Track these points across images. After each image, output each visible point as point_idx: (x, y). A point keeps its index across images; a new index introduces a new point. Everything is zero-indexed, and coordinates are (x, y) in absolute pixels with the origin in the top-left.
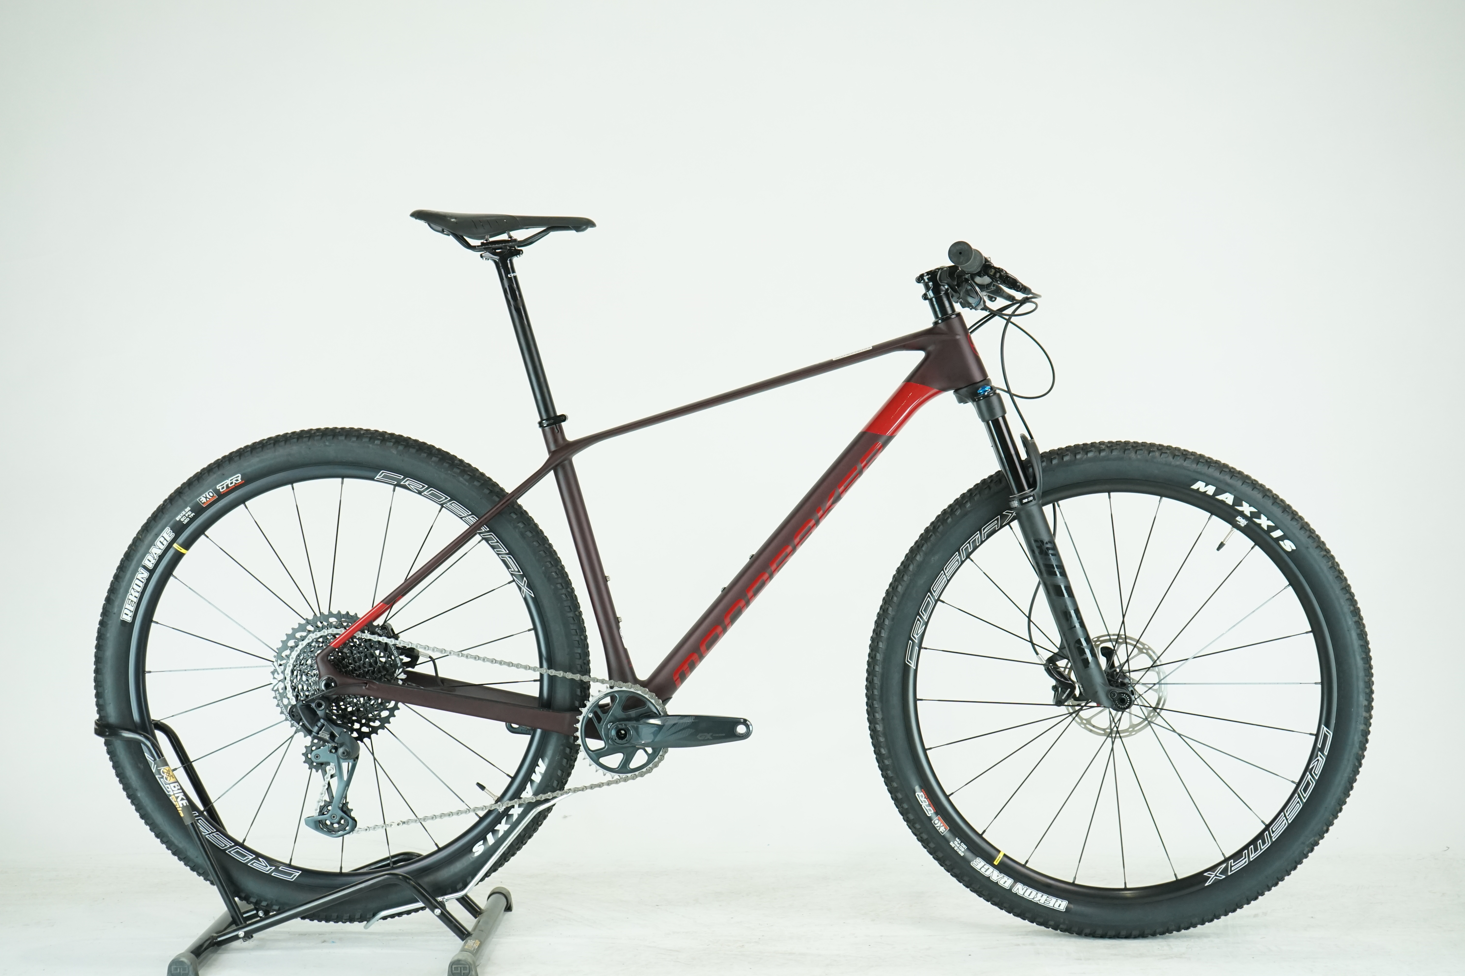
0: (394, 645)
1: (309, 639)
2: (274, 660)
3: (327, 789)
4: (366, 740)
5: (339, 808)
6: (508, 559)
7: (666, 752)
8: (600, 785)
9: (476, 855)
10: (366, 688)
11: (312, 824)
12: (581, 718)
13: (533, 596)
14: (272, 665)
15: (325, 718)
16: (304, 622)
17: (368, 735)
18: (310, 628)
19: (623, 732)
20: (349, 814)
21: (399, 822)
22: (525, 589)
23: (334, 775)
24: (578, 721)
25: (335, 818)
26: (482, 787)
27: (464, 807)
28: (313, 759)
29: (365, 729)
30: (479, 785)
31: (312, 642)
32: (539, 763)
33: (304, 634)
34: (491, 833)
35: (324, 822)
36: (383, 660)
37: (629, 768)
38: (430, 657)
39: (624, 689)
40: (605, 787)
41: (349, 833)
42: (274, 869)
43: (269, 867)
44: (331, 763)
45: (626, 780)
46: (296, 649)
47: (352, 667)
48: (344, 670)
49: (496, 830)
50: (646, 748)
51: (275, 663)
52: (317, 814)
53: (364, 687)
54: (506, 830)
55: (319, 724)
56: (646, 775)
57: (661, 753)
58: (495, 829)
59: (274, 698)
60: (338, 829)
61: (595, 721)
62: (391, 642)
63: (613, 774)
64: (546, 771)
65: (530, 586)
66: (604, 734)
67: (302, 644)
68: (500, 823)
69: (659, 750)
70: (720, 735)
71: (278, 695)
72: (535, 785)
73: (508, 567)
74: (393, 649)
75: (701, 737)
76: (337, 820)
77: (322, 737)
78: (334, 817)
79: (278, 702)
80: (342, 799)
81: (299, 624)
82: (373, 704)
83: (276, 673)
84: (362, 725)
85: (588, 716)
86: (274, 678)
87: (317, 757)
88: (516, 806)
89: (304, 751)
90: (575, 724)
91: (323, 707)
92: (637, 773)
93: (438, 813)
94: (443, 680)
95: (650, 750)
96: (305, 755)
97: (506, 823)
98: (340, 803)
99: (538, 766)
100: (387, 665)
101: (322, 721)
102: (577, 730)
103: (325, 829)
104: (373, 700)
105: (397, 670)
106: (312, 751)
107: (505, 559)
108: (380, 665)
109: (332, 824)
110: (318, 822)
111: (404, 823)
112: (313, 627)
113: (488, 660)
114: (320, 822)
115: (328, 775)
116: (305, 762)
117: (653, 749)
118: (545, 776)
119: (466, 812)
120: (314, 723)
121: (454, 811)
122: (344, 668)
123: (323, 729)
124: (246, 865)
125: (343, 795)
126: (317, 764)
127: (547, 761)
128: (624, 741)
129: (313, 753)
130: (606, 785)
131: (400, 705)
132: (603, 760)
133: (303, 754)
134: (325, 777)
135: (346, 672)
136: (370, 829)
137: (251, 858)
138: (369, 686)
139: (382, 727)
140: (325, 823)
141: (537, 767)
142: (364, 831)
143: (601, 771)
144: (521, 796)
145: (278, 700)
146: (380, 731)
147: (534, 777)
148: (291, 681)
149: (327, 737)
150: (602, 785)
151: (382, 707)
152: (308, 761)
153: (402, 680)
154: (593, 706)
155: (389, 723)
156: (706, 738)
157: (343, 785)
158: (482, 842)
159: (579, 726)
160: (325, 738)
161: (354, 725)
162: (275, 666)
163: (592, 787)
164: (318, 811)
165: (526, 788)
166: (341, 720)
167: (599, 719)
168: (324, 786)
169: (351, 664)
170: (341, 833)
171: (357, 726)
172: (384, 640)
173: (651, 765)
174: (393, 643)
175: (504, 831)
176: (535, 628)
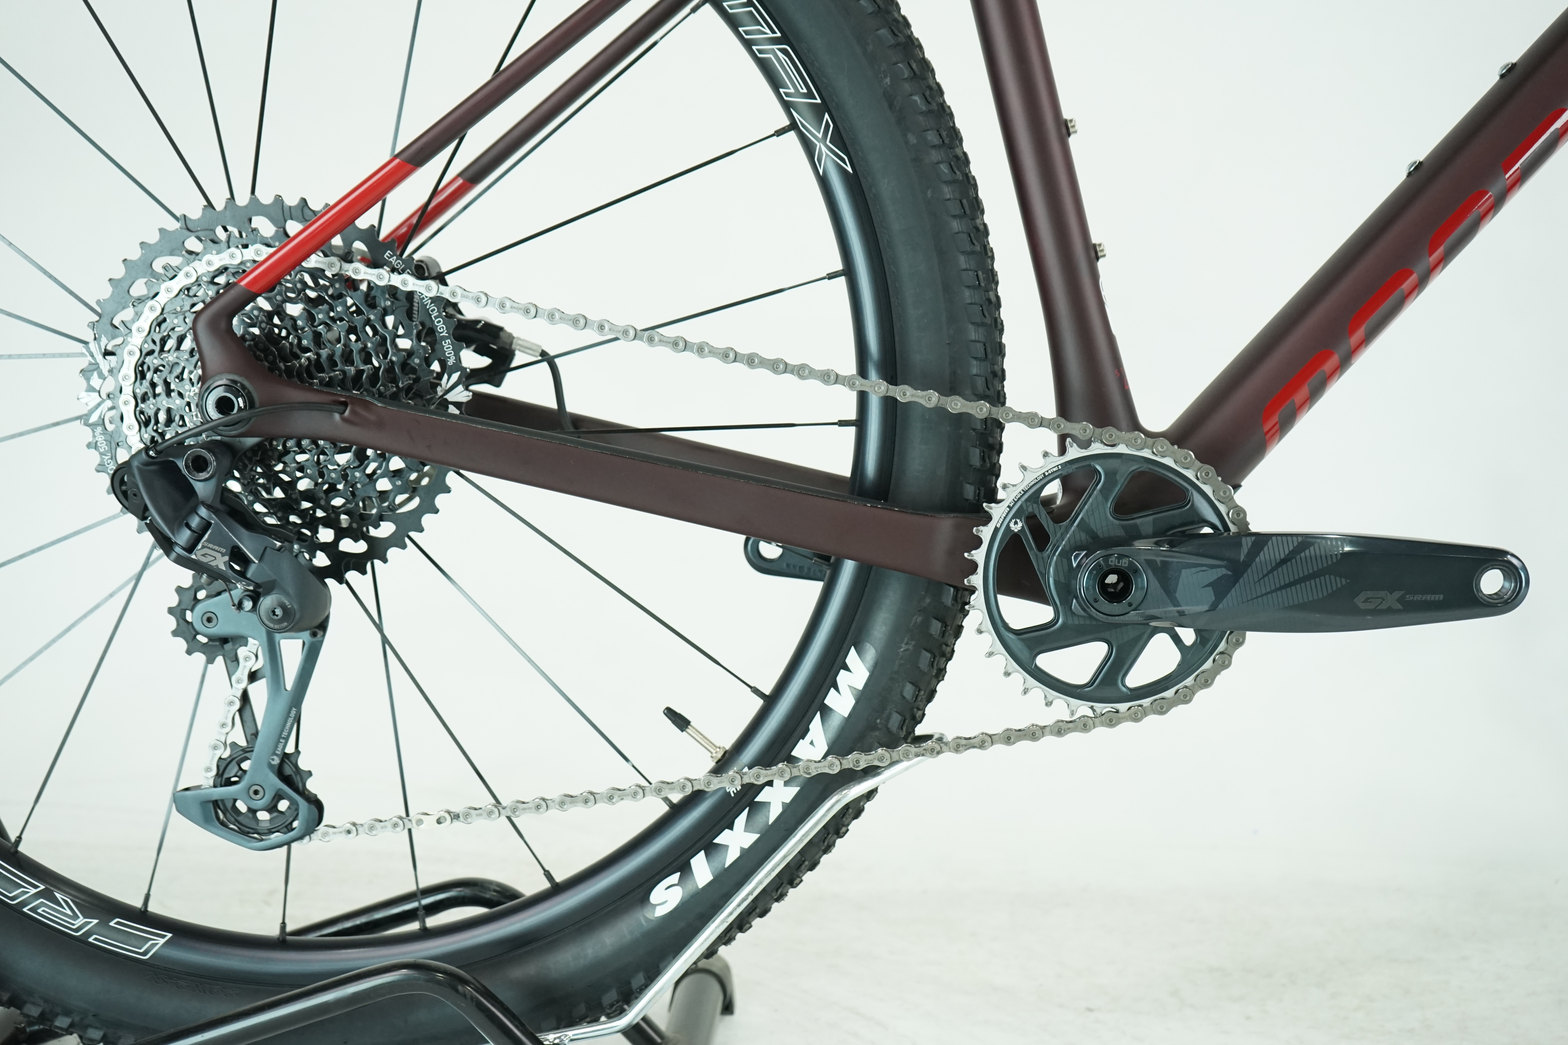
0: (436, 300)
1: (187, 275)
2: (88, 336)
3: (240, 711)
4: (352, 576)
5: (271, 766)
6: (777, 55)
7: (1239, 643)
8: (1033, 733)
9: (661, 912)
10: (344, 420)
11: (196, 811)
12: (985, 533)
13: (849, 169)
14: (84, 351)
15: (218, 505)
16: (173, 225)
17: (359, 563)
18: (193, 244)
19: (1112, 579)
20: (300, 785)
21: (443, 814)
22: (824, 149)
23: (259, 675)
24: (978, 542)
25: (258, 797)
26: (680, 721)
27: (629, 779)
28: (198, 626)
29: (347, 546)
30: (671, 714)
31: (198, 283)
32: (848, 661)
33: (175, 261)
34: (702, 852)
35: (229, 805)
36: (404, 344)
37: (1124, 686)
38: (544, 354)
39: (1121, 449)
40: (1049, 741)
41: (301, 838)
42: (97, 924)
43: (81, 920)
44: (250, 639)
45: (1112, 721)
46: (150, 303)
47: (308, 359)
48: (282, 365)
49: (718, 845)
50: (1179, 630)
51: (93, 346)
52: (211, 783)
53: (337, 416)
54: (746, 846)
55: (195, 522)
56: (1174, 710)
57: (1222, 646)
58: (715, 841)
59: (89, 446)
60: (267, 825)
61: (1029, 541)
62: (427, 289)
63: (1074, 702)
64: (867, 685)
65: (840, 140)
66: (1055, 582)
67: (168, 290)
68: (731, 827)
69: (1216, 635)
70: (1429, 597)
71: (100, 439)
72: (835, 722)
73: (775, 83)
74: (435, 314)
75: (1366, 601)
76: (266, 801)
77: (204, 560)
78: (256, 792)
79: (102, 459)
80: (278, 742)
81: (161, 231)
82: (374, 472)
83: (95, 374)
84: (341, 534)
85: (1008, 526)
86: (91, 389)
87: (209, 620)
88: (778, 783)
89: (174, 601)
90: (969, 551)
91: (211, 470)
92: (1146, 702)
93: (554, 794)
94: (579, 422)
95: (1188, 636)
96: (178, 612)
97: (748, 828)
98: (274, 754)
99: (847, 668)
100: (417, 361)
101: (203, 512)
102: (972, 567)
103: (232, 826)
104: (374, 461)
105: (446, 376)
106: (196, 601)
107: (771, 56)
108: (394, 359)
109: (253, 811)
110: (211, 805)
111: (456, 817)
112: (201, 240)
113: (714, 352)
114: (216, 804)
115: (242, 673)
116: (175, 633)
117: (1197, 632)
118: (862, 697)
119: (635, 794)
120: (179, 520)
121: (601, 788)
122: (285, 360)
123: (206, 536)
124: (17, 910)
125: (282, 731)
126: (211, 639)
127: (871, 653)
128: (1115, 608)
129: (200, 608)
130: (1052, 733)
131: (451, 478)
132: (1046, 661)
133: (171, 611)
134: (234, 678)
135: (289, 371)
136: (360, 829)
137: (33, 891)
138: (353, 412)
139: (397, 540)
140: (234, 806)
141: (842, 672)
142: (344, 835)
143: (1039, 691)
144: (794, 753)
145: (101, 454)
146: (393, 553)
147: (832, 699)
148: (135, 397)
149: (220, 562)
150: (1038, 734)
151: (399, 483)
152: (185, 630)
153: (457, 405)
154: (1023, 499)
155: (421, 530)
156: (1384, 606)
157: (283, 702)
158: (675, 878)
159: (979, 555)
160: (213, 564)
161: (317, 532)
162: (92, 356)
163: (1010, 737)
164: (214, 772)
165: (808, 730)
166: (279, 515)
167: (1042, 538)
168: (231, 703)
169: (307, 350)
170: (276, 837)
171: (326, 535)
172: (407, 282)
173: (1189, 681)
174: (433, 294)
175: (742, 850)
176: (849, 272)
